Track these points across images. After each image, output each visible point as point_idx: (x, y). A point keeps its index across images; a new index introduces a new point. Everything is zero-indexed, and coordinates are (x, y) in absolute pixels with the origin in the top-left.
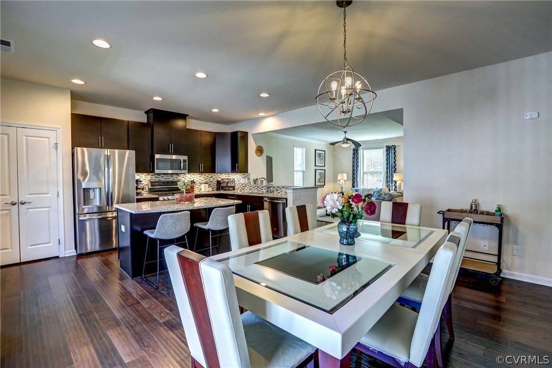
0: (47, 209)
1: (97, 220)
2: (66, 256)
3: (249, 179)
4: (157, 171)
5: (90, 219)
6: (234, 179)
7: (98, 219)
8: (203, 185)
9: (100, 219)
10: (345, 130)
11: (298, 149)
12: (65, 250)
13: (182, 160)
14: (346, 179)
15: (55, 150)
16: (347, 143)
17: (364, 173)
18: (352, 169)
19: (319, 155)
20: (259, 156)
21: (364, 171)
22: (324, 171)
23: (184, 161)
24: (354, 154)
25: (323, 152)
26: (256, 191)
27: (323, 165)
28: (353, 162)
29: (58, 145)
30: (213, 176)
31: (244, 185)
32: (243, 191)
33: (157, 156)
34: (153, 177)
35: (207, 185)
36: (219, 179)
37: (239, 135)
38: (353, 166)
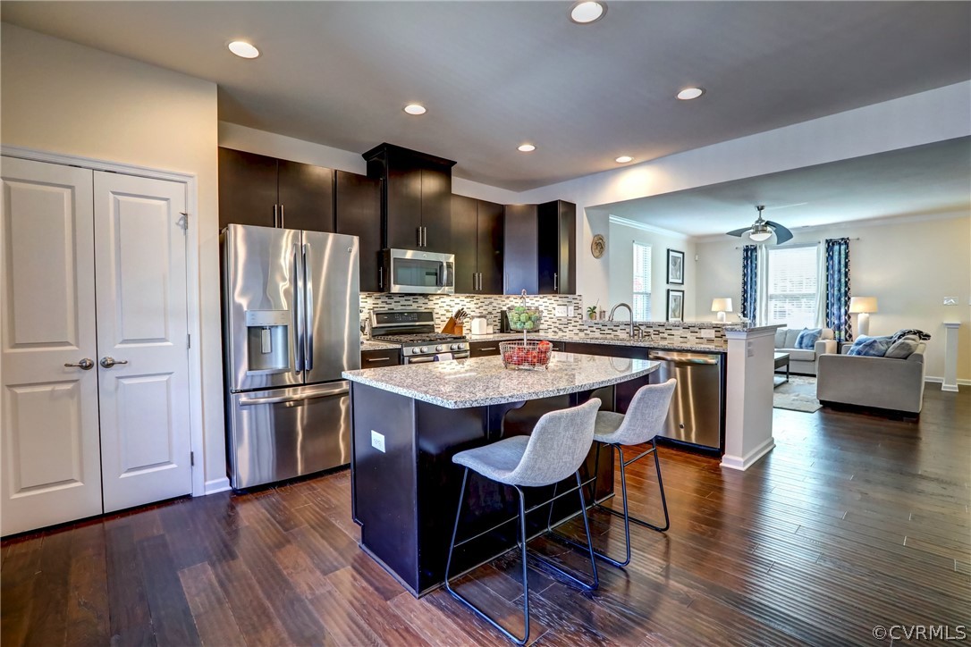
0: (165, 378)
1: (267, 406)
2: (208, 493)
3: (577, 308)
4: (395, 289)
5: (250, 404)
6: (537, 308)
7: (270, 403)
8: (477, 321)
9: (275, 404)
10: (761, 204)
11: (639, 246)
12: (205, 480)
13: (445, 264)
14: (731, 310)
15: (183, 231)
16: (764, 231)
17: (769, 298)
18: (741, 289)
19: (673, 260)
20: (597, 257)
21: (769, 293)
22: (681, 294)
23: (449, 266)
24: (746, 258)
25: (681, 255)
26: (597, 334)
27: (680, 281)
28: (745, 275)
29: (190, 219)
30: (492, 300)
31: (565, 321)
32: (560, 334)
33: (395, 253)
34: (379, 301)
35: (484, 320)
36: (505, 308)
37: (561, 210)
38: (745, 283)
